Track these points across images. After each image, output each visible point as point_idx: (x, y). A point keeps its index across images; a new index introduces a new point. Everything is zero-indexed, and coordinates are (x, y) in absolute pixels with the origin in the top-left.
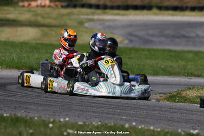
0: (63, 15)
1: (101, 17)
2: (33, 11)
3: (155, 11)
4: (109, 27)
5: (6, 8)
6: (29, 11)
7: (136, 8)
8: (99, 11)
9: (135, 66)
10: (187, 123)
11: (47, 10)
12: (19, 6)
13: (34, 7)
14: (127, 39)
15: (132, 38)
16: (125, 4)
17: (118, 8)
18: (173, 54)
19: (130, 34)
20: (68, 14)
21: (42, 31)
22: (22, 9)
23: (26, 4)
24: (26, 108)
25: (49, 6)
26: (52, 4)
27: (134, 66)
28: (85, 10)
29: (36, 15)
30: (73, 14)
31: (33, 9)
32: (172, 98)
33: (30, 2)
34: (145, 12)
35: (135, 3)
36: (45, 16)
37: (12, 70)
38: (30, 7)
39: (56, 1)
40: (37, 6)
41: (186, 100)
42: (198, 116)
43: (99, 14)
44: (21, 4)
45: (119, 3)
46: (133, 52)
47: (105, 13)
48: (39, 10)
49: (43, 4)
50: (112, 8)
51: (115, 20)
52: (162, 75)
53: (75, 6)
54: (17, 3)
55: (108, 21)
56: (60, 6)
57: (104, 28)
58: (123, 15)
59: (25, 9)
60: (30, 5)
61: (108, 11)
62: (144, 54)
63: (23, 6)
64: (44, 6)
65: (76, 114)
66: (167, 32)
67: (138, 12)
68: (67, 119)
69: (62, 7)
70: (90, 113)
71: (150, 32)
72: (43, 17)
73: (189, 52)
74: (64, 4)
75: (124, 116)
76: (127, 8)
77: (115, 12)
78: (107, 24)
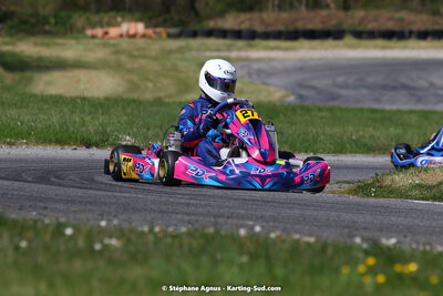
0: (170, 52)
1: (243, 54)
2: (114, 45)
3: (349, 40)
4: (260, 72)
5: (60, 41)
6: (105, 45)
7: (312, 35)
8: (240, 43)
9: (299, 136)
10: (381, 231)
11: (140, 42)
12: (86, 36)
13: (114, 38)
14: (293, 93)
15: (304, 92)
16: (291, 28)
17: (278, 35)
18: (378, 116)
19: (301, 85)
20: (181, 50)
21: (128, 81)
22: (92, 41)
23: (99, 32)
24: (46, 208)
25: (144, 36)
26: (150, 31)
27: (295, 136)
28: (212, 42)
29: (118, 52)
30: (190, 50)
31: (112, 42)
32: (363, 189)
33: (106, 29)
34: (330, 42)
35: (310, 27)
36: (136, 53)
37: (48, 147)
38: (107, 37)
39: (156, 26)
40: (121, 36)
41: (391, 192)
42: (409, 219)
43: (240, 49)
44: (89, 32)
45: (281, 27)
46: (299, 112)
47: (251, 46)
48: (125, 43)
49: (132, 32)
50: (267, 36)
51: (271, 60)
52: (351, 152)
53: (194, 35)
54: (82, 31)
55: (258, 60)
56: (164, 35)
57: (250, 75)
58: (287, 49)
59: (96, 41)
60: (106, 33)
61: (257, 42)
62: (321, 118)
63: (93, 37)
64: (134, 36)
65: (149, 218)
66: (371, 80)
67: (316, 43)
68: (115, 222)
69: (170, 36)
70: (179, 217)
71: (340, 80)
72: (132, 56)
73: (411, 112)
74: (173, 30)
75: (251, 220)
76: (294, 35)
77: (272, 43)
78: (256, 66)
